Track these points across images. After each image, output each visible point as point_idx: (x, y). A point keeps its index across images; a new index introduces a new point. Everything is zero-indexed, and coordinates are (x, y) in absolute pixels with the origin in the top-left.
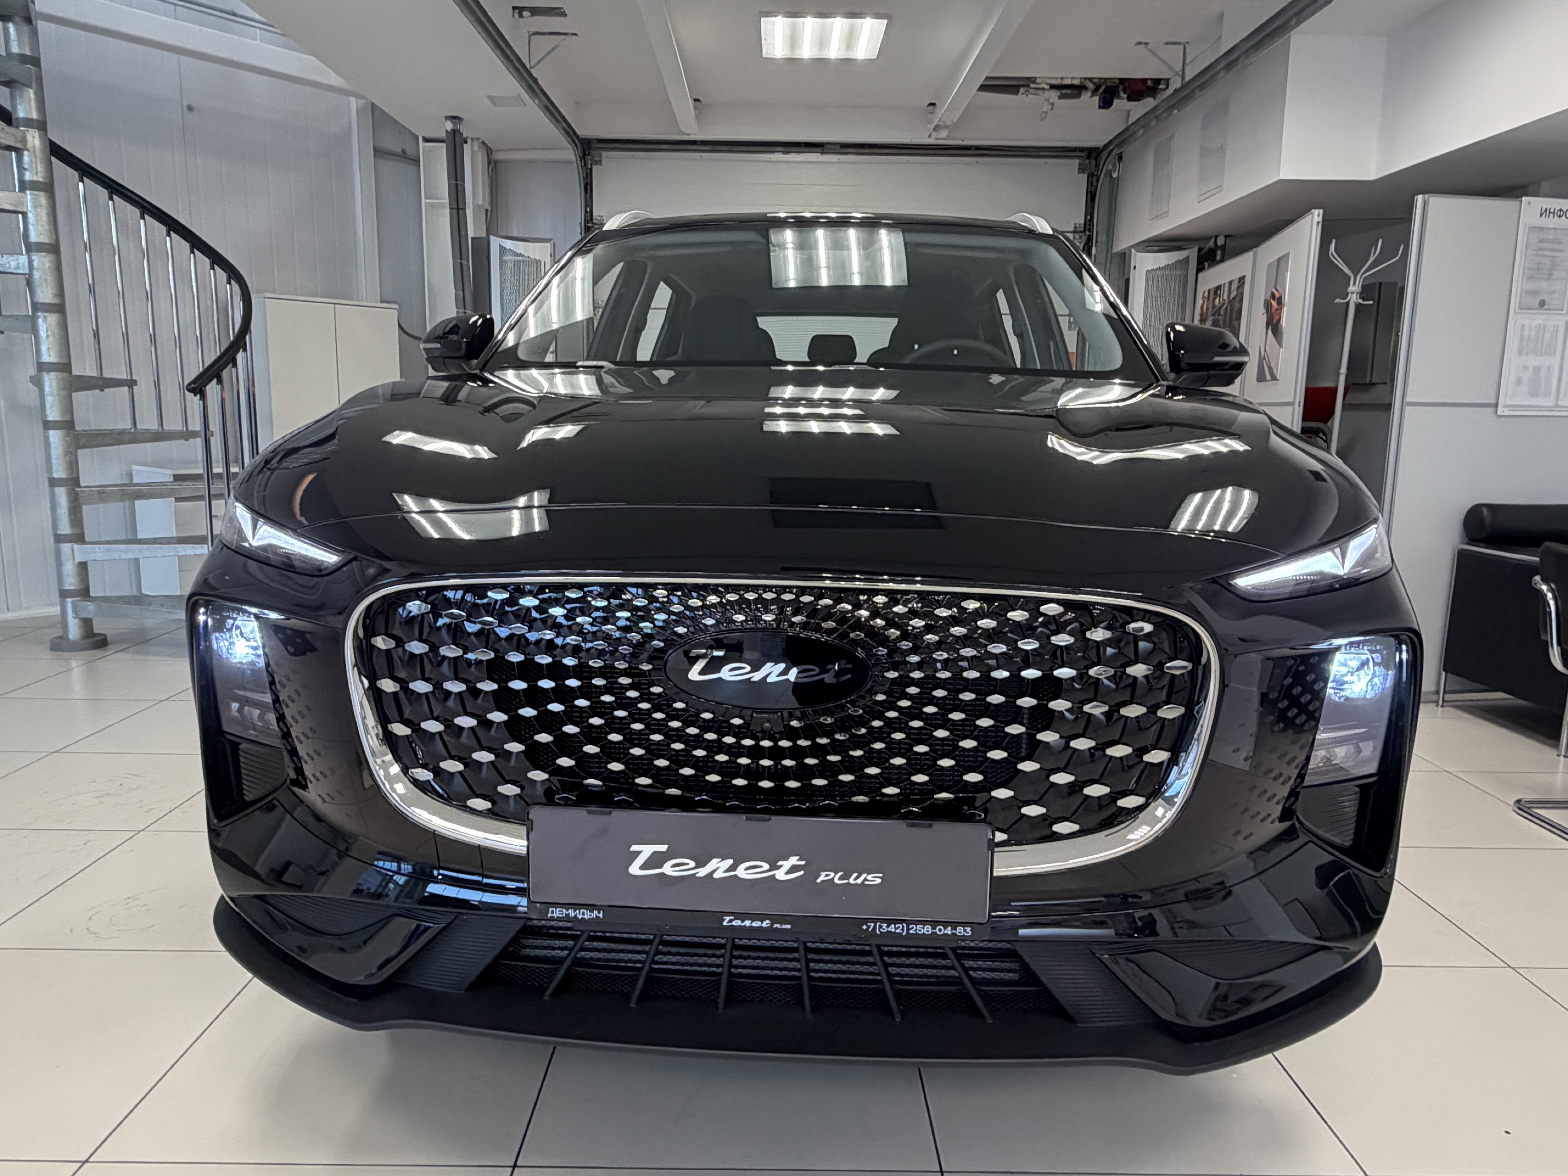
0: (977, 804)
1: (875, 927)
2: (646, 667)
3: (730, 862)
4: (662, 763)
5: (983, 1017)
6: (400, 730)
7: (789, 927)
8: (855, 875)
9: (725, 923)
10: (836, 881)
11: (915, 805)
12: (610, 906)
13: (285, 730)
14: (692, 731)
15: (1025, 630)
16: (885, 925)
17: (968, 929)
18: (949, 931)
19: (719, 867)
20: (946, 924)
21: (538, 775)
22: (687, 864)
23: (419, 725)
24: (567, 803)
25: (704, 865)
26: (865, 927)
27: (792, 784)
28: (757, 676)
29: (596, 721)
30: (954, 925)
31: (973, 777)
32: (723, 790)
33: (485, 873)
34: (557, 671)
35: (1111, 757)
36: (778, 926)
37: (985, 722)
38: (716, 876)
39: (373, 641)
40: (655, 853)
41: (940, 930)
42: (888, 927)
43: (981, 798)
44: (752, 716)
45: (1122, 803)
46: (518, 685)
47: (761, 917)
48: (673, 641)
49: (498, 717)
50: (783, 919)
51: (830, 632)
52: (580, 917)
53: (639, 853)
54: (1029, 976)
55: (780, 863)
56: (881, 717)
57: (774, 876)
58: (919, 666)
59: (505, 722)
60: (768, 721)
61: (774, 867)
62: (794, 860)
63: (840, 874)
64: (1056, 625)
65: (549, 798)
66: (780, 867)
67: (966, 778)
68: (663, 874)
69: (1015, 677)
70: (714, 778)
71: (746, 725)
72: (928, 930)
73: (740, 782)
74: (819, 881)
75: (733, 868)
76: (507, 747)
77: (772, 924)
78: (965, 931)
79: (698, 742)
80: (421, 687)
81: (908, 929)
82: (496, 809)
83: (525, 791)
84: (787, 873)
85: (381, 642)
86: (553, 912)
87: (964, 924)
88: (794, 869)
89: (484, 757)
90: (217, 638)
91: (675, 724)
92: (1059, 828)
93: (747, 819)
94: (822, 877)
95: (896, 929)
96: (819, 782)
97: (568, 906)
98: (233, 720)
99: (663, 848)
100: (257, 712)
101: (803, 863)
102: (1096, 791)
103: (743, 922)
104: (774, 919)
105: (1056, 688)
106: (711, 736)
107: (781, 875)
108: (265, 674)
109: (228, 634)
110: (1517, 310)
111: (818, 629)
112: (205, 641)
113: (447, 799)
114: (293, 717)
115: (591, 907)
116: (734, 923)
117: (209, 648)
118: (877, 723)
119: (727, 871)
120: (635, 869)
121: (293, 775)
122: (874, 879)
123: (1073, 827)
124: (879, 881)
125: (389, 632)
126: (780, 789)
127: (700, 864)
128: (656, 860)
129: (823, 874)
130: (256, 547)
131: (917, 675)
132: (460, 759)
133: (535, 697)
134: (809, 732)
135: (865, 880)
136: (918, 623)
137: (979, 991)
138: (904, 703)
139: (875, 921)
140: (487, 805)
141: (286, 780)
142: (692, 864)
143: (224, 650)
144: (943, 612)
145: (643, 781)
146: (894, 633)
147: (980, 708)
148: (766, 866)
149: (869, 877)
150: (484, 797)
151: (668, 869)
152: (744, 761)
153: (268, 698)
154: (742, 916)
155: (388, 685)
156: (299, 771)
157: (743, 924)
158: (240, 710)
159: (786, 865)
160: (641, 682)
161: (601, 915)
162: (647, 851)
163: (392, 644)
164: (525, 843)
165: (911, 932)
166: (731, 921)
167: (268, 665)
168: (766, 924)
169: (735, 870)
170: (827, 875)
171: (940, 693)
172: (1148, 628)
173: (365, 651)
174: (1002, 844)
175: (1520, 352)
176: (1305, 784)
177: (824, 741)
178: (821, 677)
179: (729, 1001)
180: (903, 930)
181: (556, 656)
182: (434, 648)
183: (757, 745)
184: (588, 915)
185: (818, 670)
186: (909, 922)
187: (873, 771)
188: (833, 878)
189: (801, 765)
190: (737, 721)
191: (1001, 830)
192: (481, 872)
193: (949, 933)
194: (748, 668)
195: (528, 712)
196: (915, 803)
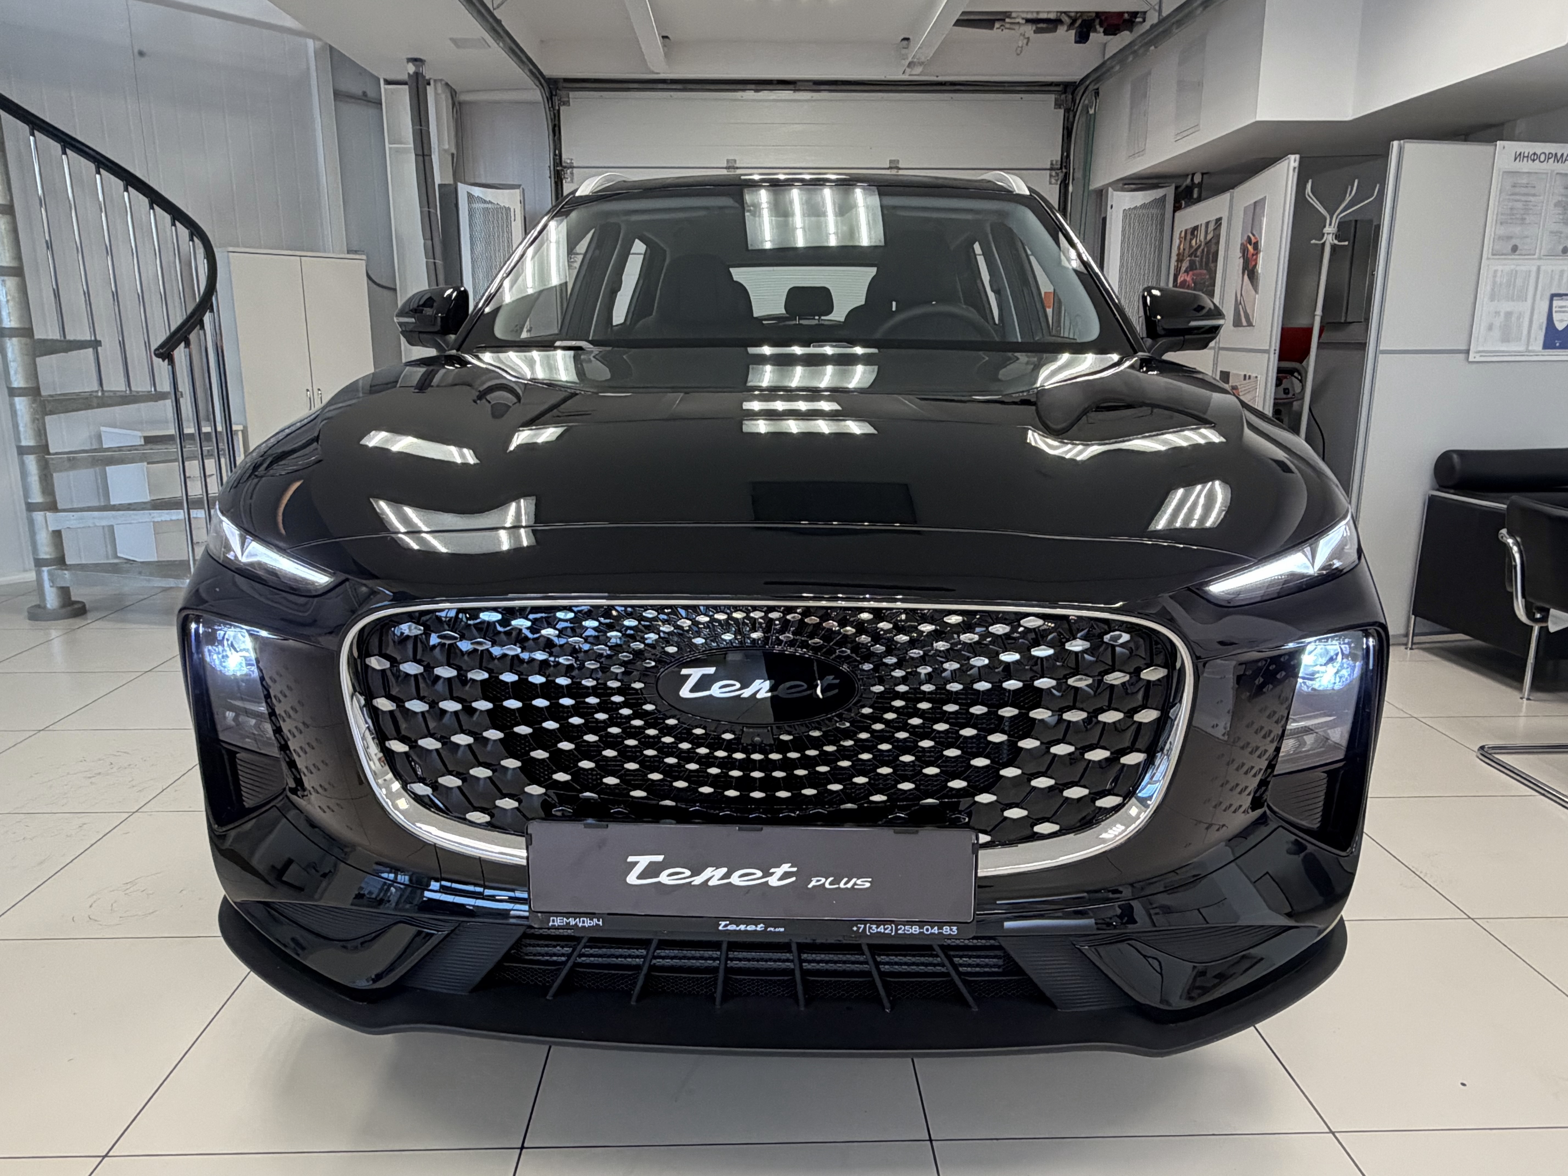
0: (961, 808)
1: (865, 928)
2: (638, 685)
3: (724, 870)
4: (656, 776)
5: (970, 1007)
6: (398, 747)
7: (782, 930)
8: (845, 880)
9: (720, 928)
10: (827, 886)
11: (901, 811)
12: (609, 914)
13: (283, 742)
14: (685, 746)
15: (1006, 642)
16: (874, 927)
17: (955, 928)
18: (935, 930)
19: (713, 875)
20: (932, 924)
21: (535, 790)
22: (683, 873)
23: (416, 741)
24: (565, 818)
25: (698, 874)
26: (855, 929)
27: (783, 794)
28: (747, 693)
29: (591, 738)
30: (940, 925)
31: (957, 784)
32: (717, 800)
33: (487, 884)
34: (550, 690)
35: (1090, 761)
36: (772, 929)
37: (968, 732)
38: (710, 883)
39: (367, 661)
40: (651, 863)
41: (927, 930)
42: (877, 928)
43: (964, 803)
44: (743, 731)
45: (1100, 803)
46: (513, 704)
47: (755, 922)
48: (663, 660)
49: (494, 735)
50: (776, 923)
51: (816, 649)
52: (580, 925)
53: (636, 863)
54: (1012, 967)
55: (772, 870)
56: (867, 729)
57: (767, 882)
58: (904, 680)
59: (500, 740)
60: (758, 735)
61: (767, 874)
62: (786, 867)
63: (831, 879)
64: (1038, 637)
65: (547, 811)
66: (773, 873)
67: (951, 784)
68: (659, 882)
69: (997, 688)
70: (706, 790)
71: (737, 739)
72: (915, 930)
73: (732, 793)
74: (810, 886)
75: (727, 876)
76: (503, 763)
77: (766, 928)
78: (951, 930)
79: (689, 756)
80: (416, 706)
81: (897, 930)
82: (494, 822)
83: (522, 804)
84: (780, 879)
85: (375, 663)
86: (553, 921)
87: (950, 924)
88: (786, 875)
89: (480, 772)
90: (209, 651)
91: (668, 740)
92: (1039, 829)
93: (739, 830)
94: (813, 883)
95: (885, 929)
96: (809, 792)
97: (568, 914)
98: (229, 728)
99: (660, 858)
100: (253, 722)
101: (795, 869)
102: (1075, 793)
103: (737, 926)
104: (768, 923)
105: (1036, 698)
106: (703, 751)
107: (773, 881)
108: (260, 686)
109: (220, 648)
110: (1490, 256)
111: (804, 645)
112: (198, 653)
113: (446, 812)
114: (290, 731)
115: (591, 915)
116: (729, 928)
117: (202, 660)
118: (864, 736)
119: (722, 878)
120: (632, 879)
121: (292, 784)
122: (864, 883)
123: (1054, 828)
124: (868, 885)
125: (383, 652)
126: (771, 799)
127: (696, 873)
128: (652, 870)
129: (814, 880)
130: (245, 564)
131: (902, 688)
132: (458, 775)
133: (529, 715)
134: (799, 744)
135: (855, 884)
136: (903, 638)
137: (965, 982)
138: (890, 716)
139: (865, 922)
140: (485, 818)
141: (284, 789)
142: (688, 873)
143: (217, 662)
144: (927, 628)
145: (638, 793)
146: (879, 648)
147: (964, 719)
148: (759, 874)
149: (859, 882)
150: (483, 810)
151: (664, 878)
152: (736, 773)
153: (263, 708)
154: (737, 921)
155: (384, 704)
156: (299, 782)
157: (738, 929)
158: (235, 719)
159: (779, 872)
160: (634, 701)
161: (601, 923)
162: (643, 861)
163: (386, 664)
164: (524, 853)
165: (900, 932)
166: (726, 926)
167: (262, 679)
168: (760, 927)
169: (729, 878)
170: (818, 881)
171: (924, 706)
172: (1125, 637)
173: (361, 674)
174: (986, 846)
175: (1492, 299)
176: (1275, 773)
177: (812, 753)
178: (809, 692)
179: (725, 998)
180: (892, 930)
181: (549, 676)
182: (429, 668)
183: (748, 758)
184: (588, 923)
185: (806, 686)
186: (897, 924)
187: (861, 780)
188: (824, 884)
189: (791, 777)
190: (728, 736)
191: (985, 832)
192: (482, 882)
193: (936, 932)
194: (738, 685)
195: (523, 730)
196: (902, 809)
